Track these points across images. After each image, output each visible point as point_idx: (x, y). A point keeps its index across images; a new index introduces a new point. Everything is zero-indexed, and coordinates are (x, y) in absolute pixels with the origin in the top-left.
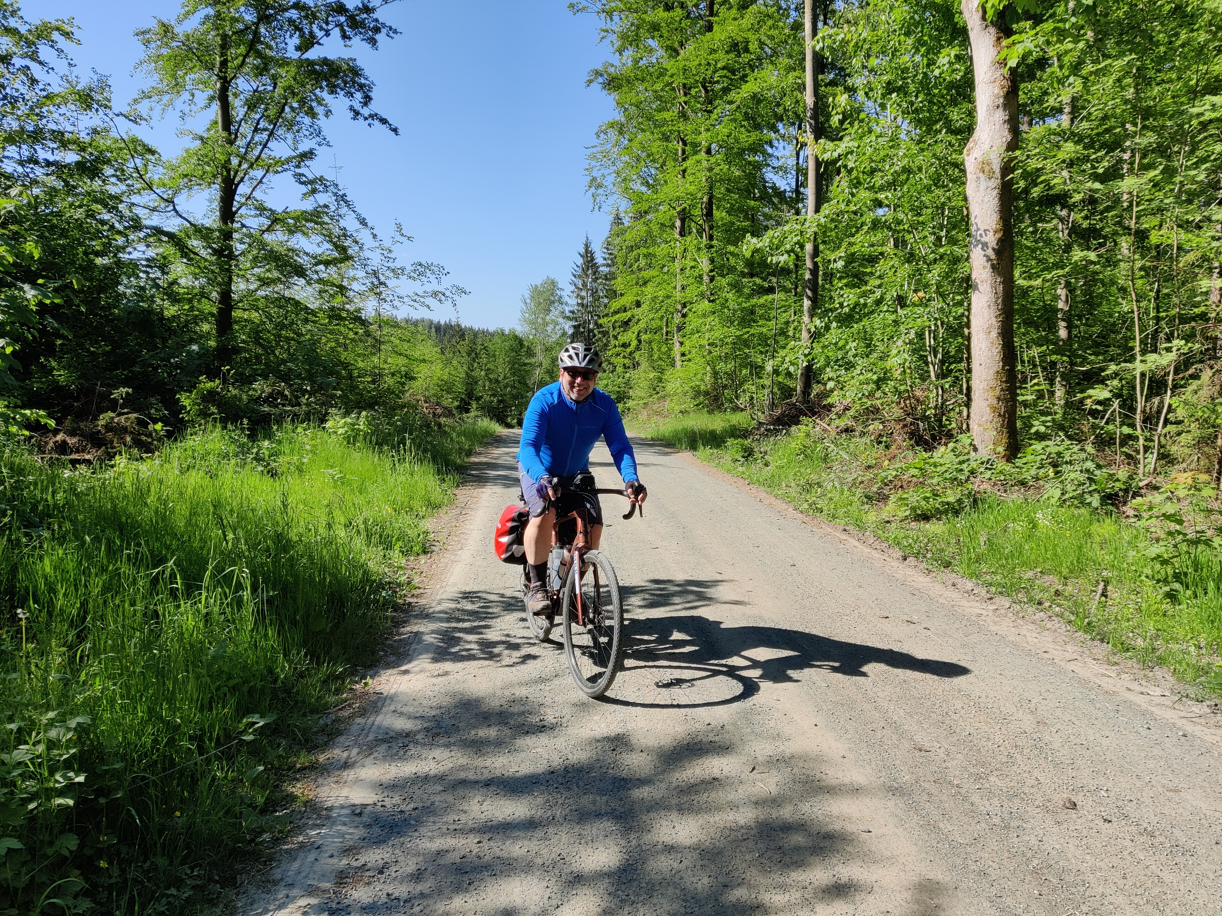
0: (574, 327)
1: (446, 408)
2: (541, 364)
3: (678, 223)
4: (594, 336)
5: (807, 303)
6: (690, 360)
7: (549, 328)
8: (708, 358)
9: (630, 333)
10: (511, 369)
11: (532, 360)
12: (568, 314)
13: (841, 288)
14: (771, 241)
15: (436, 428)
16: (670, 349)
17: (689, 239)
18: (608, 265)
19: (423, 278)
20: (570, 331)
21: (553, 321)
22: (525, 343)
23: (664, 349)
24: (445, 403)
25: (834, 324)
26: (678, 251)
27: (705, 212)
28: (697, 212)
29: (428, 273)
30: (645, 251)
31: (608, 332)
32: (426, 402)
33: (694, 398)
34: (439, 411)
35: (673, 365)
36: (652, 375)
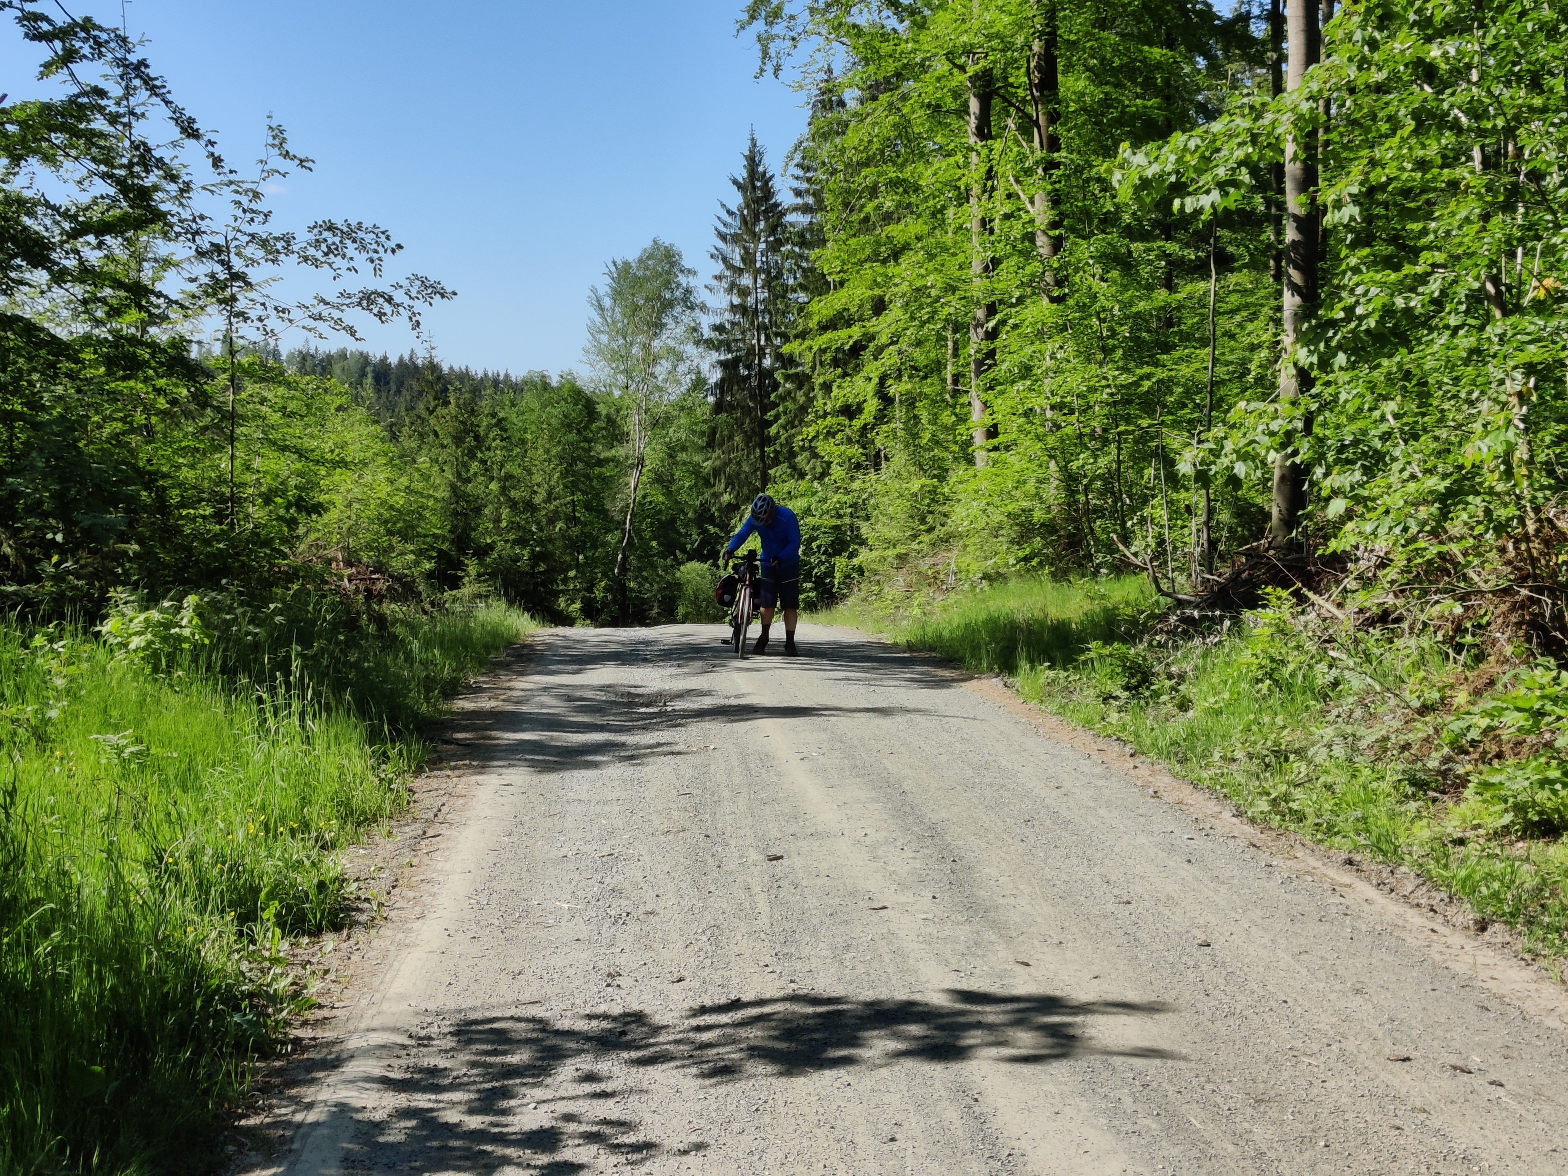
0: (723, 364)
1: (399, 579)
2: (641, 462)
3: (974, 105)
4: (776, 386)
5: (1290, 301)
6: (1007, 448)
7: (661, 370)
8: (1051, 440)
9: (859, 380)
10: (563, 475)
11: (619, 452)
12: (707, 333)
13: (1356, 270)
14: (1180, 160)
15: (372, 629)
16: (962, 419)
17: (998, 145)
18: (806, 209)
19: (338, 261)
20: (715, 376)
21: (671, 350)
22: (602, 409)
23: (947, 418)
24: (396, 564)
25: (1341, 359)
26: (974, 176)
27: (1036, 77)
28: (1018, 78)
29: (351, 249)
30: (892, 173)
31: (808, 378)
32: (349, 564)
33: (1019, 541)
34: (381, 585)
35: (970, 461)
36: (916, 485)
